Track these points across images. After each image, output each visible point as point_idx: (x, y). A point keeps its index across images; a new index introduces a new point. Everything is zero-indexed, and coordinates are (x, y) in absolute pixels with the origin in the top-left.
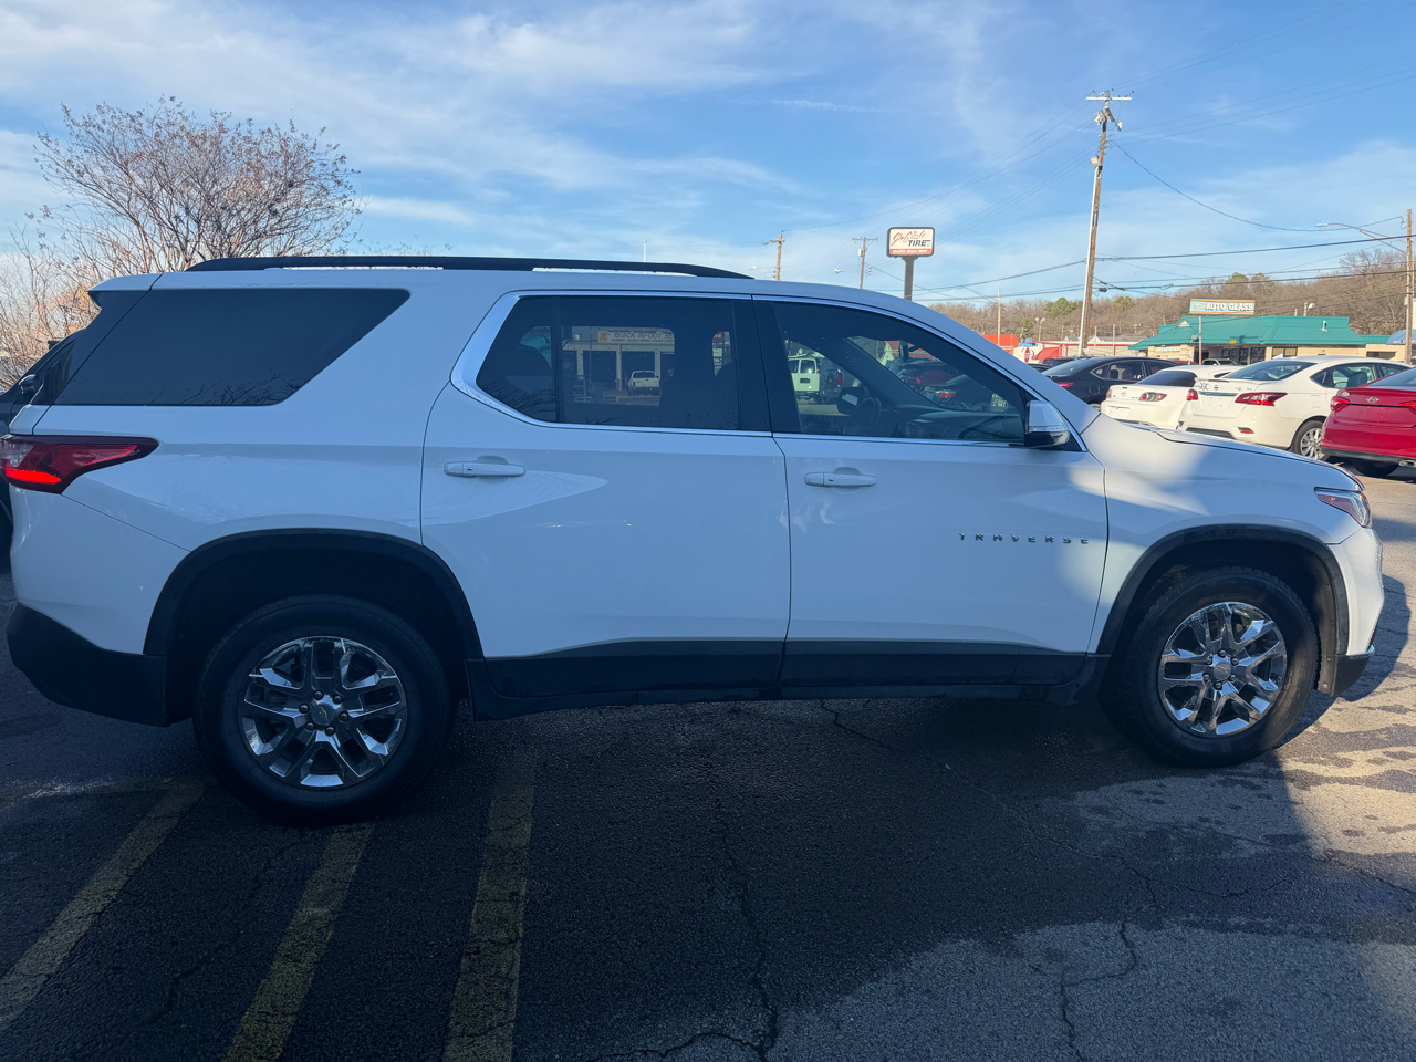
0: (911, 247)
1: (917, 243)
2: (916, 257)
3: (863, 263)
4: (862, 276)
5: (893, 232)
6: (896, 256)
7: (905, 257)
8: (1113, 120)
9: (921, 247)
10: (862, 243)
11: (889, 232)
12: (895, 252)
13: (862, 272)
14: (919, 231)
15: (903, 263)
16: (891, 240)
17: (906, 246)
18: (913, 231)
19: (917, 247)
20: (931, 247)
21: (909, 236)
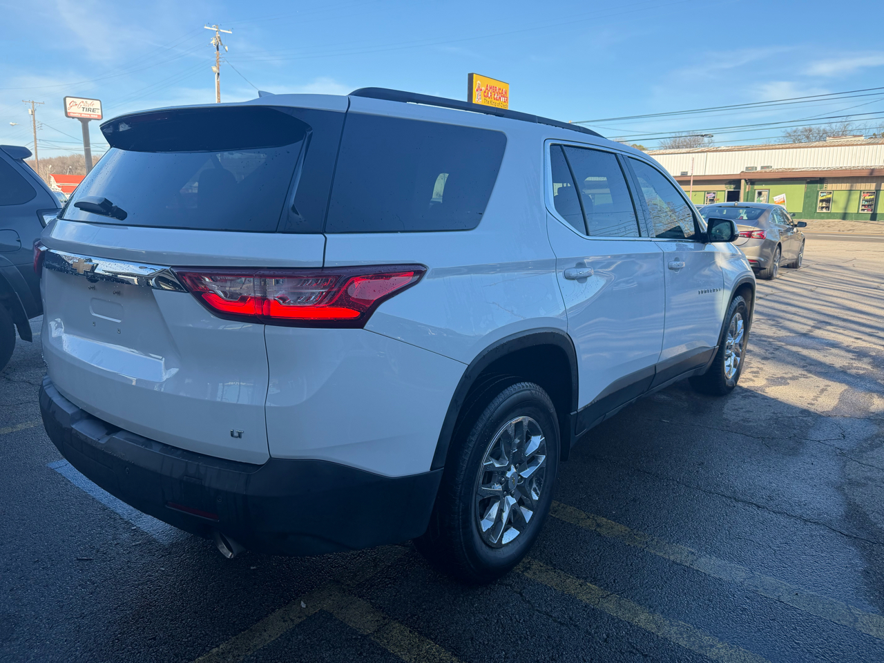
0: (85, 112)
1: (89, 110)
2: (90, 119)
3: (34, 120)
4: (35, 129)
5: (68, 100)
6: (73, 118)
7: (80, 119)
8: (222, 44)
9: (92, 113)
10: (31, 105)
11: (65, 99)
12: (72, 115)
13: (35, 127)
14: (89, 101)
15: (80, 123)
16: (68, 106)
17: (80, 111)
18: (84, 100)
19: (89, 112)
20: (100, 114)
21: (82, 104)
